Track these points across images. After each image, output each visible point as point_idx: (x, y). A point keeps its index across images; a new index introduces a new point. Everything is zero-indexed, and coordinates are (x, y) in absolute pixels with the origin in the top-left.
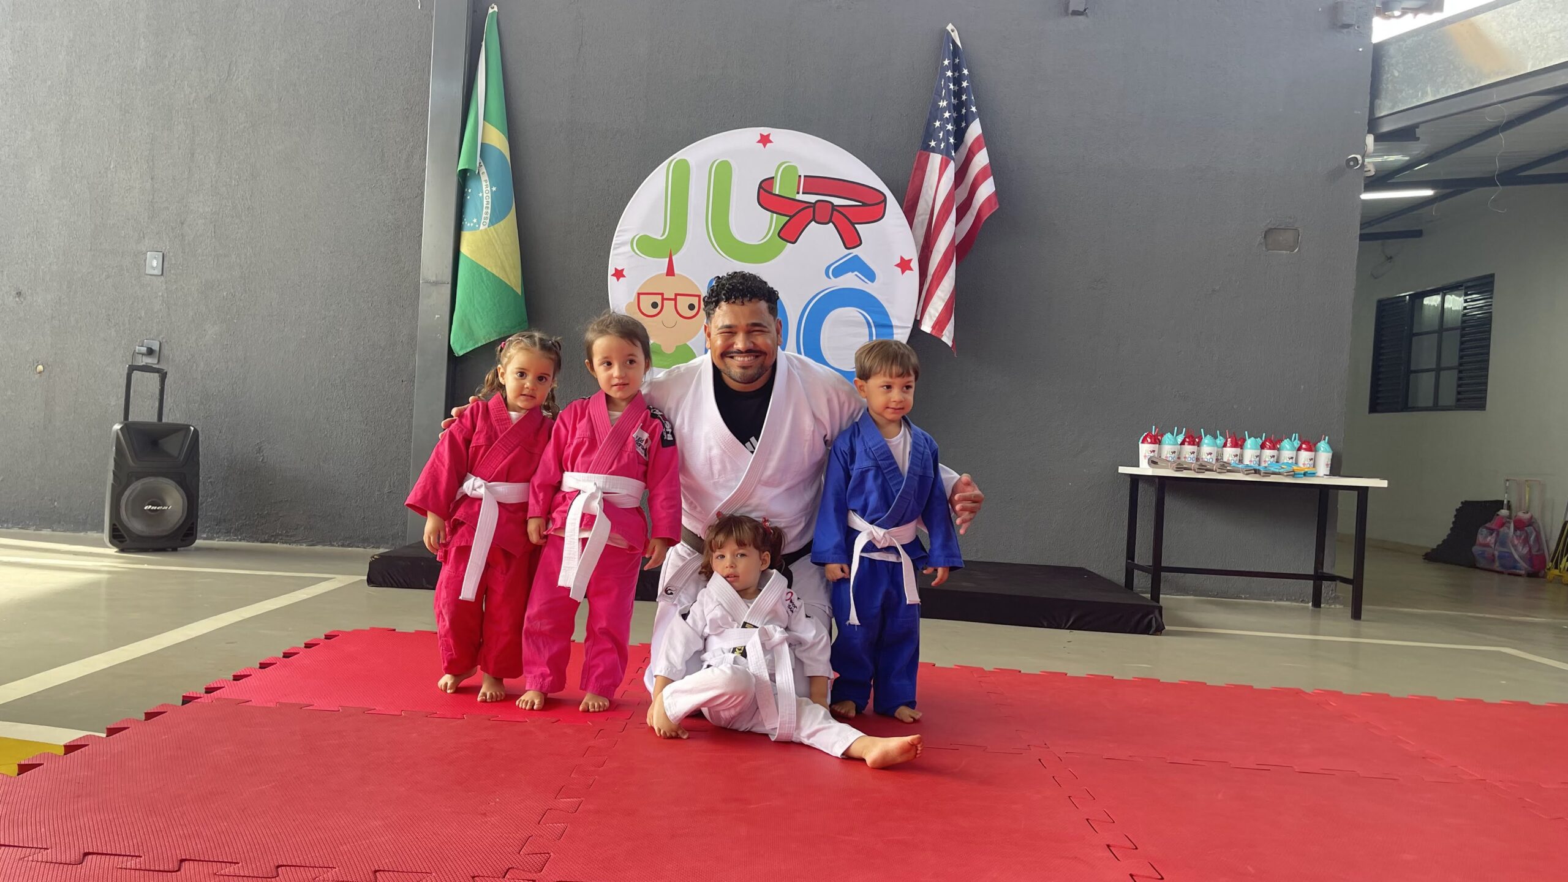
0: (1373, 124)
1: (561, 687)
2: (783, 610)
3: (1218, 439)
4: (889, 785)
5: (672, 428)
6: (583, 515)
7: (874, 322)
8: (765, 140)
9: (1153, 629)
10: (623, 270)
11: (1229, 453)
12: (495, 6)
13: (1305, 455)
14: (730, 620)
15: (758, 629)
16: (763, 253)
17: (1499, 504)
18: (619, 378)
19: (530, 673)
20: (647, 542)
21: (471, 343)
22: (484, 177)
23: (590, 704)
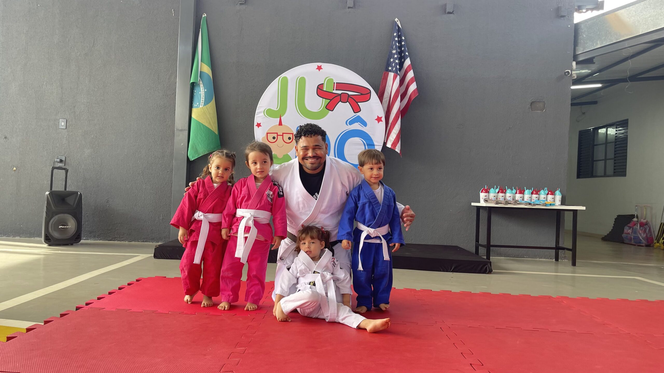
0: (575, 57)
1: (237, 300)
2: (330, 266)
3: (513, 191)
4: (377, 339)
5: (282, 190)
6: (246, 227)
7: (367, 144)
8: (319, 68)
9: (488, 272)
10: (260, 123)
11: (518, 196)
12: (205, 14)
13: (550, 197)
14: (308, 270)
15: (320, 274)
16: (319, 115)
17: (633, 216)
18: (260, 169)
19: (224, 294)
20: (272, 239)
21: (197, 155)
22: (201, 85)
23: (249, 307)
